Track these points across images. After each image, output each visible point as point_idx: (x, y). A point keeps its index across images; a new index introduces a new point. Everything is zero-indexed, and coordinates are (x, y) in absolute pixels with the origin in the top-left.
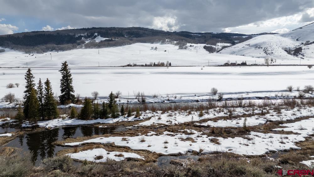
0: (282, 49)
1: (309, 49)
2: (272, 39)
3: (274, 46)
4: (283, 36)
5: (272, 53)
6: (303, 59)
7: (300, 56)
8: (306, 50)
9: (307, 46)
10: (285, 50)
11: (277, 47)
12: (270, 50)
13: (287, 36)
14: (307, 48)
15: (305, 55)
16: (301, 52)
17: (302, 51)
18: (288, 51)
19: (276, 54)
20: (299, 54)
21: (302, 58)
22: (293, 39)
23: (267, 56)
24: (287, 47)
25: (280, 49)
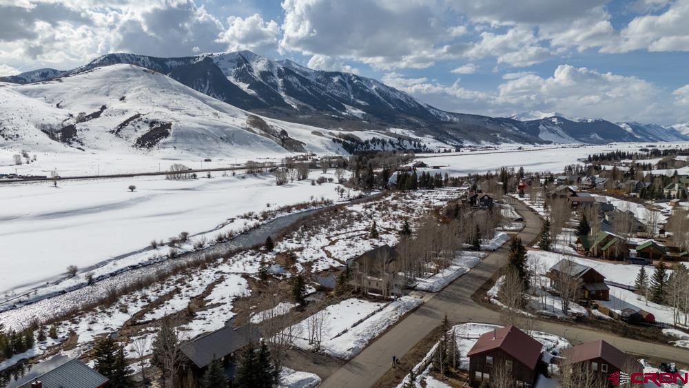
0: (36, 126)
1: (88, 130)
2: (7, 102)
3: (17, 120)
4: (25, 94)
5: (17, 135)
6: (84, 150)
7: (75, 144)
8: (84, 132)
9: (84, 123)
10: (43, 131)
11: (23, 122)
12: (9, 127)
13: (34, 94)
14: (85, 128)
15: (84, 142)
16: (76, 135)
17: (78, 133)
18: (49, 132)
19: (27, 138)
20: (73, 140)
21: (80, 149)
22: (49, 103)
23: (6, 141)
24: (45, 122)
25: (33, 127)
